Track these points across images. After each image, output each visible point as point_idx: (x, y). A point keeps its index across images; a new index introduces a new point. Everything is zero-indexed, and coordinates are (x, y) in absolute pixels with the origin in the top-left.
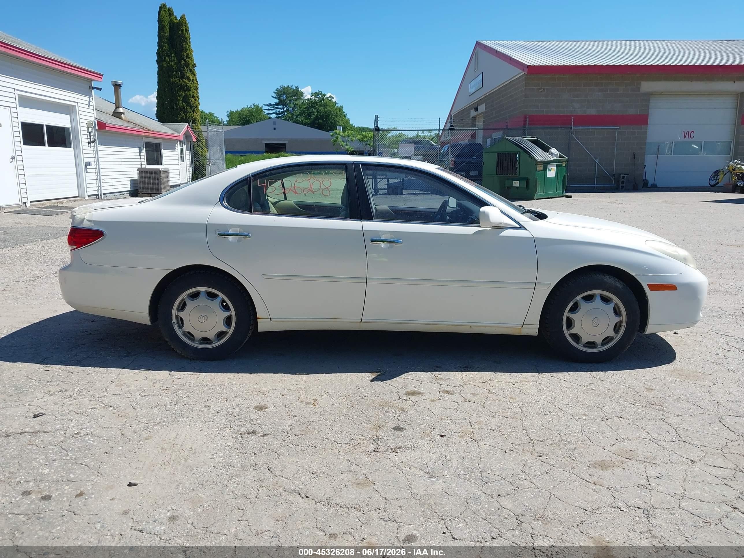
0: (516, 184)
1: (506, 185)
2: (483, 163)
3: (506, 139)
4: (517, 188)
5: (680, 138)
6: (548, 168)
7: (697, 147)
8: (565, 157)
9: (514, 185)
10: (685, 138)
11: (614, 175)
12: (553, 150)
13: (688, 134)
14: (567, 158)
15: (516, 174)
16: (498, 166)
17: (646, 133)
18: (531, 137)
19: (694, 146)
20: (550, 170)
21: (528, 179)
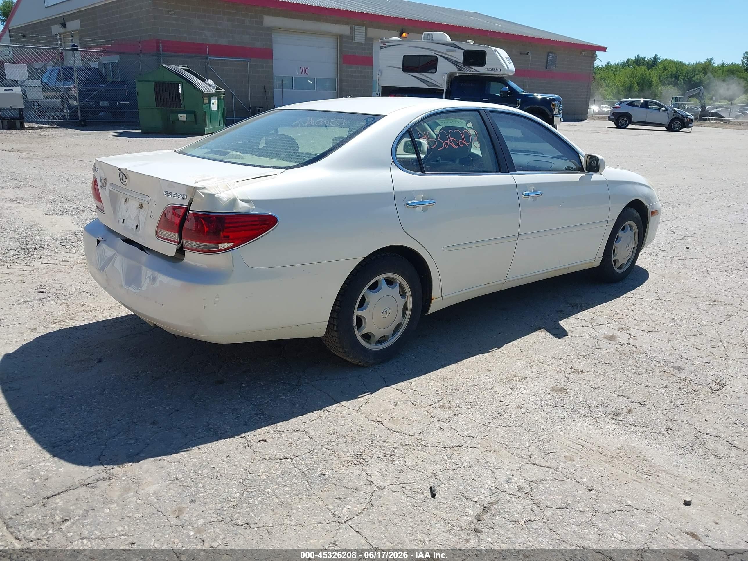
0: (183, 117)
1: (171, 119)
2: (138, 93)
3: (164, 67)
4: (184, 122)
5: (298, 74)
6: (212, 101)
7: (311, 83)
8: (221, 90)
9: (180, 119)
10: (302, 73)
11: (250, 108)
12: (210, 82)
13: (304, 70)
14: (224, 90)
15: (181, 107)
16: (157, 97)
17: (272, 67)
18: (183, 66)
19: (310, 81)
20: (213, 103)
21: (195, 113)
